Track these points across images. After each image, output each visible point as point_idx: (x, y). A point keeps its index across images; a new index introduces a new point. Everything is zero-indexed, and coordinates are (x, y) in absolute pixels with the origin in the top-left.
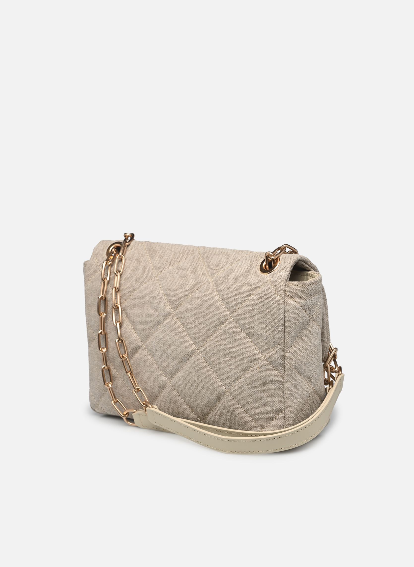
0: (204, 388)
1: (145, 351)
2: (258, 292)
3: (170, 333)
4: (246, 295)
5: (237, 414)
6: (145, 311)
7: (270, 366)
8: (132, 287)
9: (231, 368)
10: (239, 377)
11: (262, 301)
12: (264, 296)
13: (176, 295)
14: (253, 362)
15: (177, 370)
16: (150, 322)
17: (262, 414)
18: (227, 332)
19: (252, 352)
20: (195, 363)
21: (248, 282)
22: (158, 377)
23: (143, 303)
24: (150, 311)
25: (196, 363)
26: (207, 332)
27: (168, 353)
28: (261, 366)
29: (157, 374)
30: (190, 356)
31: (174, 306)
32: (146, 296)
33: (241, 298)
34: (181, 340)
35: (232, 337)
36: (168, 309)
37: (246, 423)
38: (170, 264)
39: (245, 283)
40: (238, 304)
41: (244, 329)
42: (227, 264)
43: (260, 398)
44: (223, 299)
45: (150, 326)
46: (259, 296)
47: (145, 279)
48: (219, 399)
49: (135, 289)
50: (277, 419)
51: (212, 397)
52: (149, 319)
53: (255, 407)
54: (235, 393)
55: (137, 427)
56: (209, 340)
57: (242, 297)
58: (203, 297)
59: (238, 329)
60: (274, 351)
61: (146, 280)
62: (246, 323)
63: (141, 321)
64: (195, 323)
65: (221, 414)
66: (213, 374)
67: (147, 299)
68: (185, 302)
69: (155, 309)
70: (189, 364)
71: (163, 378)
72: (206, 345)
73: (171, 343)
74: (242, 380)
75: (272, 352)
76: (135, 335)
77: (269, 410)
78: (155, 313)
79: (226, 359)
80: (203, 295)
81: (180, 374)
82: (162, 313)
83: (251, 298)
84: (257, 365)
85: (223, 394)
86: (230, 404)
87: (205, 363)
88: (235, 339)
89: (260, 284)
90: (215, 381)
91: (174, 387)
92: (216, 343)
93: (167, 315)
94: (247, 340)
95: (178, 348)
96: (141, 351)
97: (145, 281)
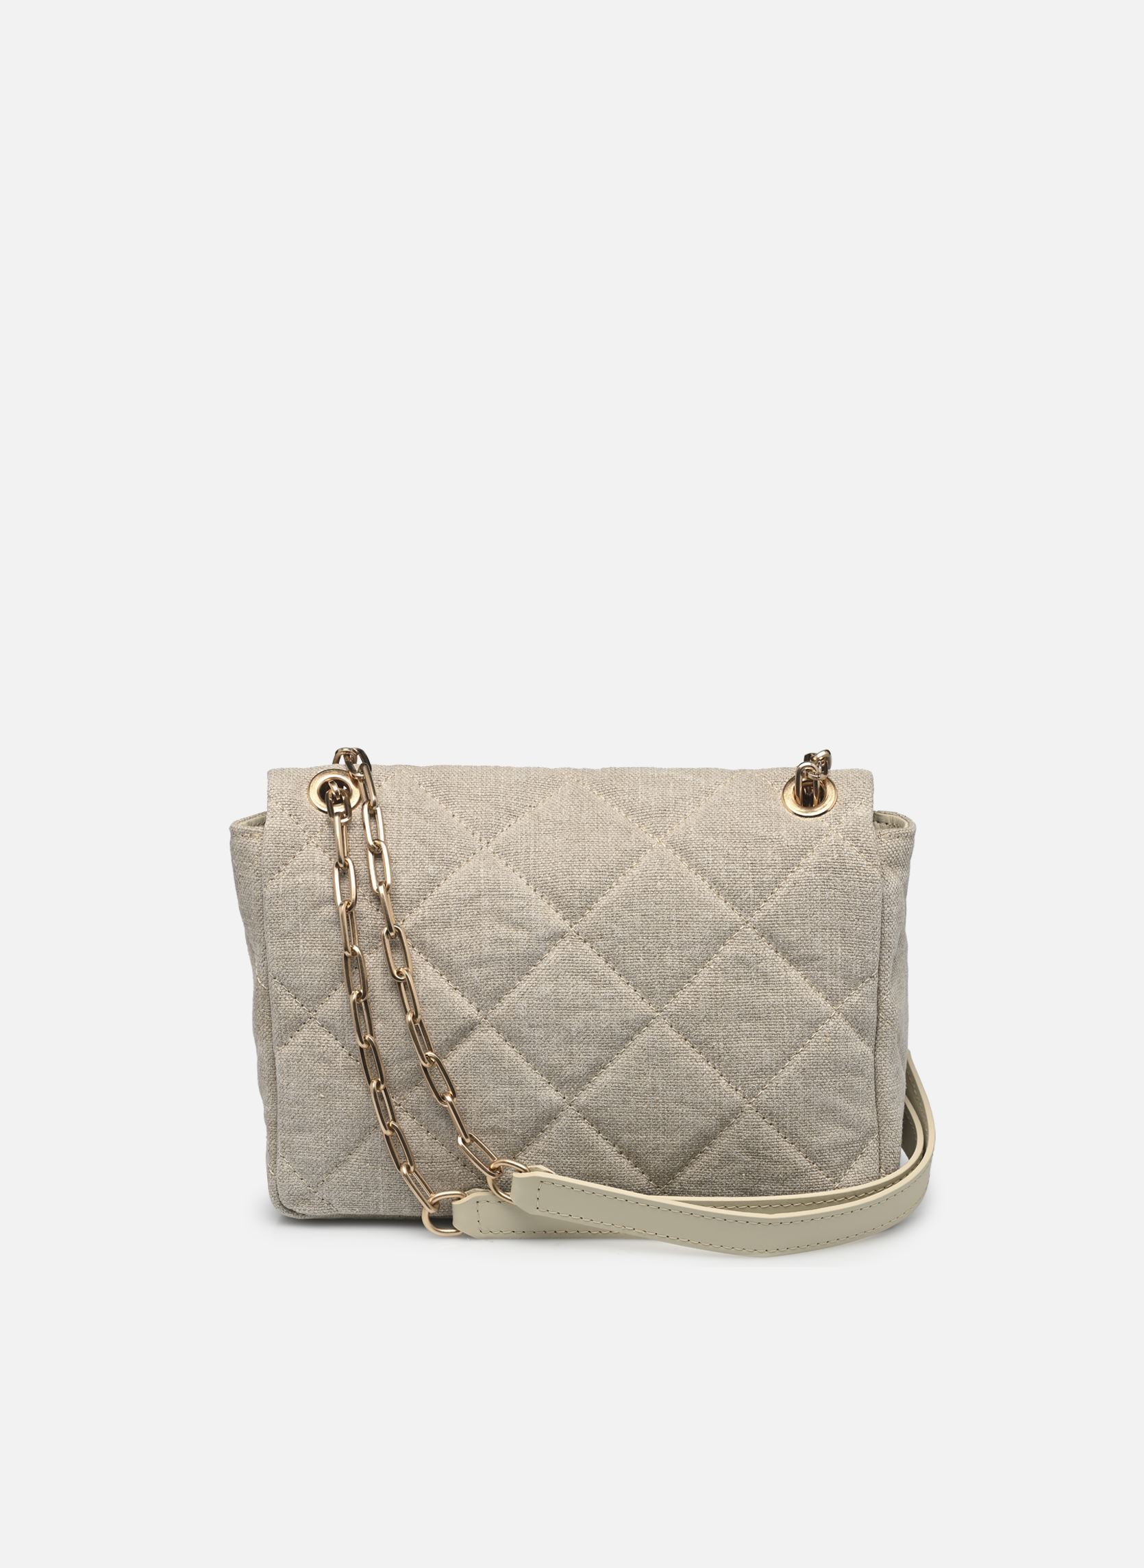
0: (683, 1103)
1: (492, 1033)
2: (812, 858)
3: (573, 978)
4: (783, 869)
5: (773, 1155)
6: (488, 933)
7: (852, 1033)
8: (427, 877)
9: (759, 1045)
10: (781, 1064)
11: (831, 878)
12: (832, 867)
13: (576, 885)
14: (814, 1025)
15: (597, 1068)
16: (506, 957)
17: (836, 1148)
18: (740, 960)
19: (811, 1001)
20: (656, 1045)
21: (777, 837)
22: (538, 1093)
23: (476, 913)
24: (503, 931)
25: (659, 1044)
26: (684, 966)
27: (573, 1029)
28: (835, 1032)
29: (534, 1086)
30: (638, 1031)
31: (572, 912)
32: (480, 895)
33: (771, 876)
34: (609, 992)
35: (755, 971)
36: (557, 920)
37: (798, 1173)
38: (512, 814)
39: (770, 840)
40: (764, 891)
41: (784, 949)
42: (687, 803)
43: (833, 1110)
44: (714, 882)
45: (507, 969)
46: (819, 869)
47: (458, 855)
48: (724, 1123)
49: (433, 882)
50: (864, 1155)
51: (704, 1122)
52: (503, 952)
53: (820, 1133)
54: (770, 1104)
55: (465, 1236)
56: (689, 984)
57: (773, 873)
58: (659, 883)
59: (769, 951)
60: (859, 995)
61: (460, 859)
62: (792, 933)
63: (478, 957)
64: (646, 949)
65: (728, 1159)
66: (708, 1068)
67: (485, 902)
68: (603, 901)
69: (518, 925)
70: (633, 1048)
71: (551, 1095)
72: (683, 997)
73: (579, 1002)
74: (789, 1070)
75: (855, 998)
76: (457, 996)
77: (851, 1135)
78: (521, 935)
79: (744, 1026)
80: (659, 878)
81: (605, 1078)
82: (542, 932)
83: (796, 875)
84: (824, 1031)
85: (737, 1112)
86: (756, 1133)
87: (681, 1043)
88: (765, 975)
89: (813, 841)
90: (715, 1082)
91: (584, 1112)
92: (713, 990)
93: (556, 936)
94: (794, 975)
95: (601, 1014)
96: (476, 1035)
97: (458, 861)
